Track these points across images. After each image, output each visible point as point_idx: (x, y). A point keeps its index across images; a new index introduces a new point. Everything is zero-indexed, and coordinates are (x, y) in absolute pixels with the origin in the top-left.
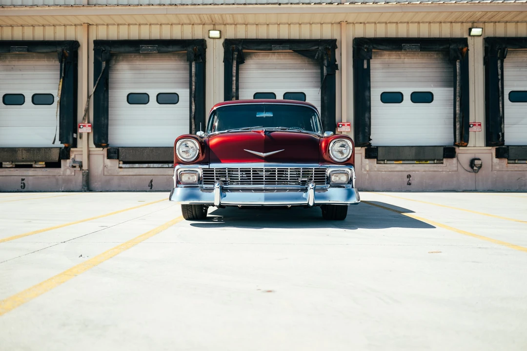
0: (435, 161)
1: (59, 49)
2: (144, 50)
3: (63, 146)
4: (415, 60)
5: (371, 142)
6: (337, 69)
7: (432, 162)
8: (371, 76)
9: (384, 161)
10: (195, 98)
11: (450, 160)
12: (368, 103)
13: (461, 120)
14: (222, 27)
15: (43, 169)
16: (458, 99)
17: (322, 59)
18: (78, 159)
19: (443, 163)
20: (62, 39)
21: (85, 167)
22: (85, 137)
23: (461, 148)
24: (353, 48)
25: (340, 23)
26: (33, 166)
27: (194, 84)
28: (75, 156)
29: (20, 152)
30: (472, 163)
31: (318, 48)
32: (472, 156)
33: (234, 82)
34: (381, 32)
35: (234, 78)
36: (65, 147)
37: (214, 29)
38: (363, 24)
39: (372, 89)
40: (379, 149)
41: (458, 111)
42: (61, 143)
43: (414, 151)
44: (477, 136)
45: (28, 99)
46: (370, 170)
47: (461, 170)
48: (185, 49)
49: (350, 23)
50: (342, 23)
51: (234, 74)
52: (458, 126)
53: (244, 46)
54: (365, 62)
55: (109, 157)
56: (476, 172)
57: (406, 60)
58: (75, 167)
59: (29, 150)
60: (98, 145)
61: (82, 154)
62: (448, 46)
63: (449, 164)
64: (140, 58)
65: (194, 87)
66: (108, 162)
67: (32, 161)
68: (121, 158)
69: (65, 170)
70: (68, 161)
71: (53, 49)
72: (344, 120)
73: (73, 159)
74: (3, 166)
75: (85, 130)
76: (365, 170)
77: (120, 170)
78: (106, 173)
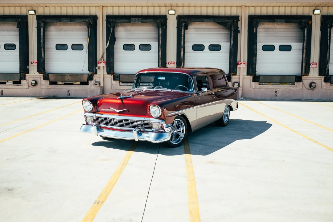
0: (291, 84)
1: (87, 20)
2: (134, 21)
3: (90, 73)
4: (282, 27)
5: (256, 73)
6: (239, 33)
7: (289, 84)
8: (258, 36)
9: (263, 83)
10: (161, 48)
11: (298, 83)
12: (256, 52)
13: (306, 61)
14: (176, 8)
15: (79, 85)
16: (305, 50)
17: (231, 27)
18: (98, 80)
19: (295, 85)
20: (88, 15)
21: (102, 85)
22: (101, 68)
23: (305, 77)
24: (248, 21)
25: (241, 6)
26: (74, 84)
27: (160, 40)
28: (96, 79)
29: (66, 76)
30: (311, 85)
31: (229, 21)
32: (311, 81)
33: (183, 40)
34: (264, 11)
35: (183, 37)
36: (91, 74)
37: (172, 10)
38: (254, 7)
39: (257, 43)
40: (261, 77)
41: (304, 57)
42: (89, 72)
43: (279, 77)
44: (314, 70)
45: (69, 47)
46: (255, 88)
47: (304, 88)
48: (156, 21)
49: (247, 6)
50: (243, 6)
51: (183, 35)
52: (304, 65)
53: (188, 20)
54: (255, 29)
55: (114, 79)
56: (312, 90)
57: (277, 27)
58: (96, 85)
59: (71, 75)
60: (108, 73)
61: (100, 78)
62: (301, 20)
63: (298, 85)
64: (130, 24)
65: (160, 42)
66: (114, 82)
67: (73, 81)
68: (121, 80)
69: (91, 86)
70: (92, 81)
71: (84, 20)
72: (242, 61)
73: (95, 80)
74: (58, 84)
75: (102, 65)
76: (252, 88)
77: (120, 86)
78: (112, 88)
